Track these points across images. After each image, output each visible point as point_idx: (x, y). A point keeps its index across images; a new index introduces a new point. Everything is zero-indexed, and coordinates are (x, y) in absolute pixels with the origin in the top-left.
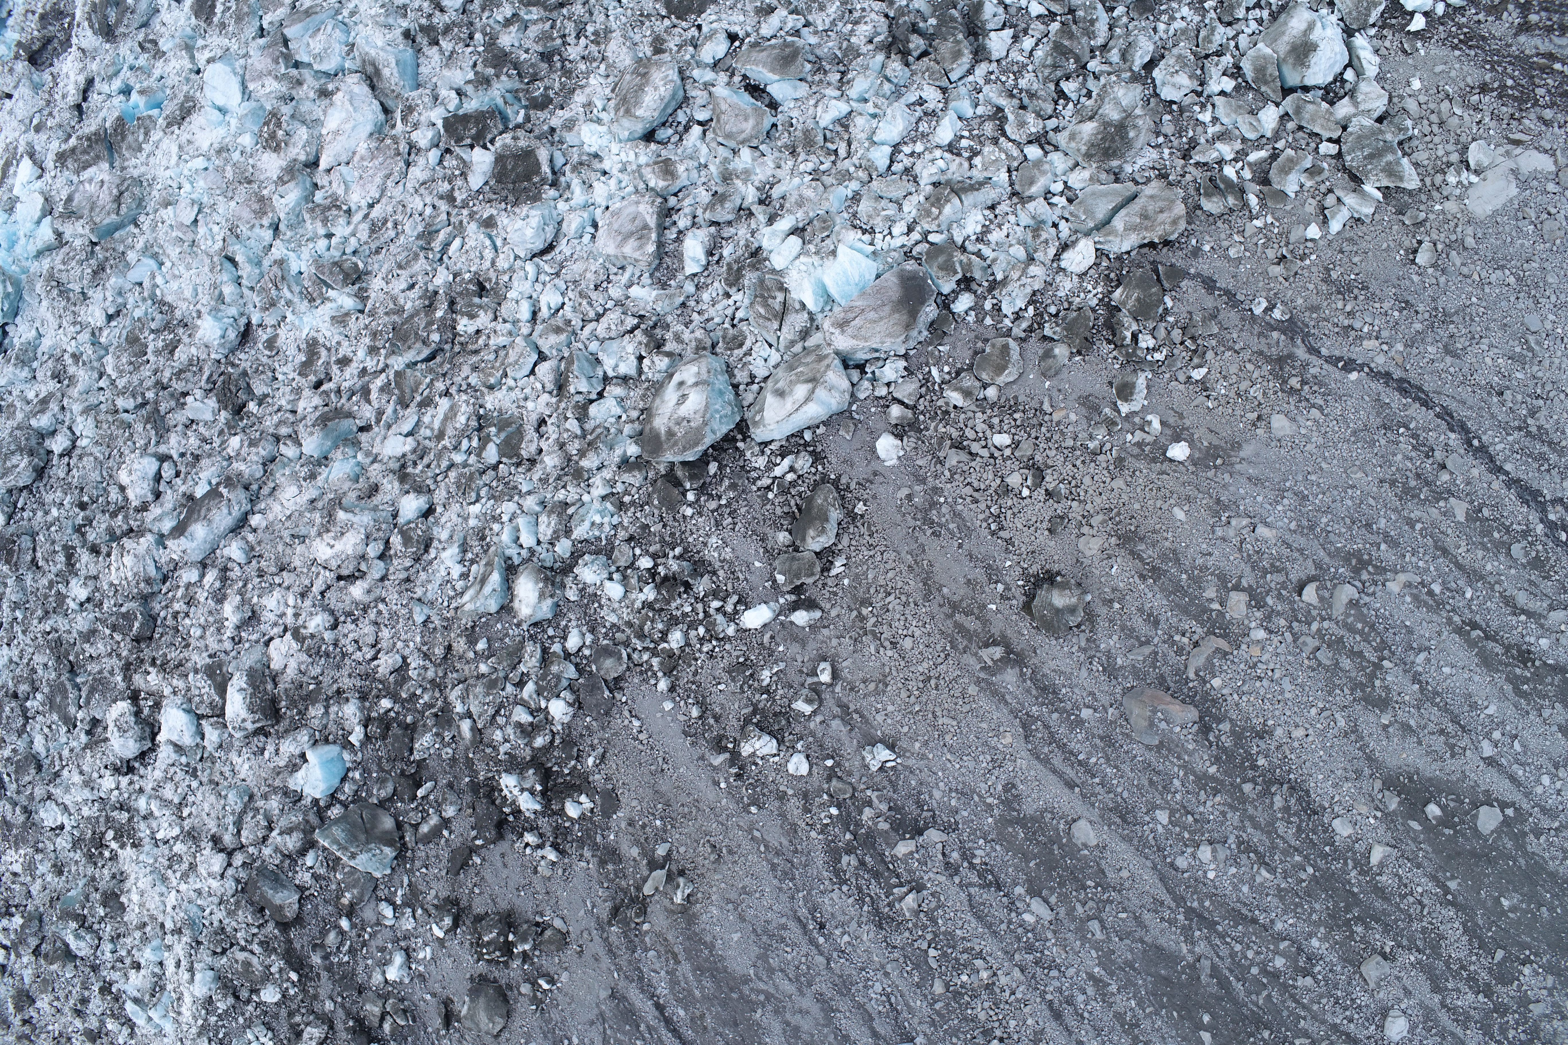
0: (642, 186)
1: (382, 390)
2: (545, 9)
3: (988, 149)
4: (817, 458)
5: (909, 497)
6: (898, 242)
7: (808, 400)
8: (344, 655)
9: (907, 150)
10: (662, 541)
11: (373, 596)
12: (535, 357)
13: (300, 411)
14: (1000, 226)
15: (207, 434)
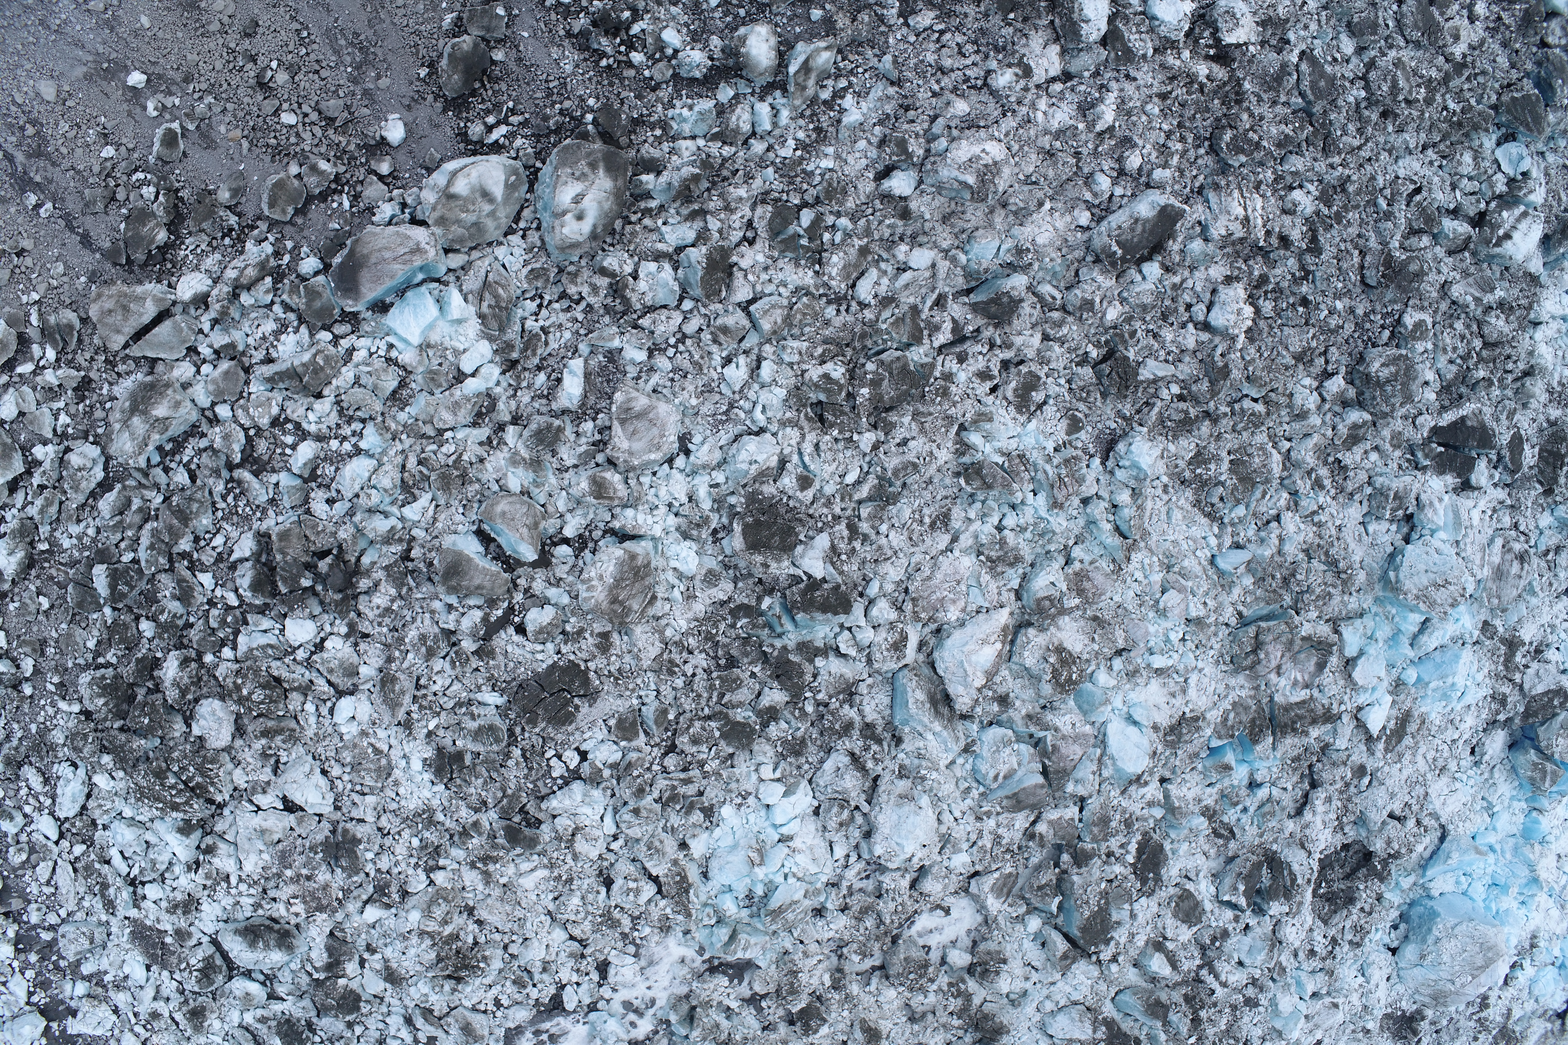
0: (632, 482)
1: (936, 328)
2: (726, 716)
3: (264, 422)
4: (463, 135)
5: (378, 77)
6: (363, 342)
7: (454, 174)
8: (975, 42)
9: (347, 447)
10: (622, 80)
11: (944, 99)
12: (752, 308)
13: (1038, 337)
14: (264, 338)
15: (1152, 341)
